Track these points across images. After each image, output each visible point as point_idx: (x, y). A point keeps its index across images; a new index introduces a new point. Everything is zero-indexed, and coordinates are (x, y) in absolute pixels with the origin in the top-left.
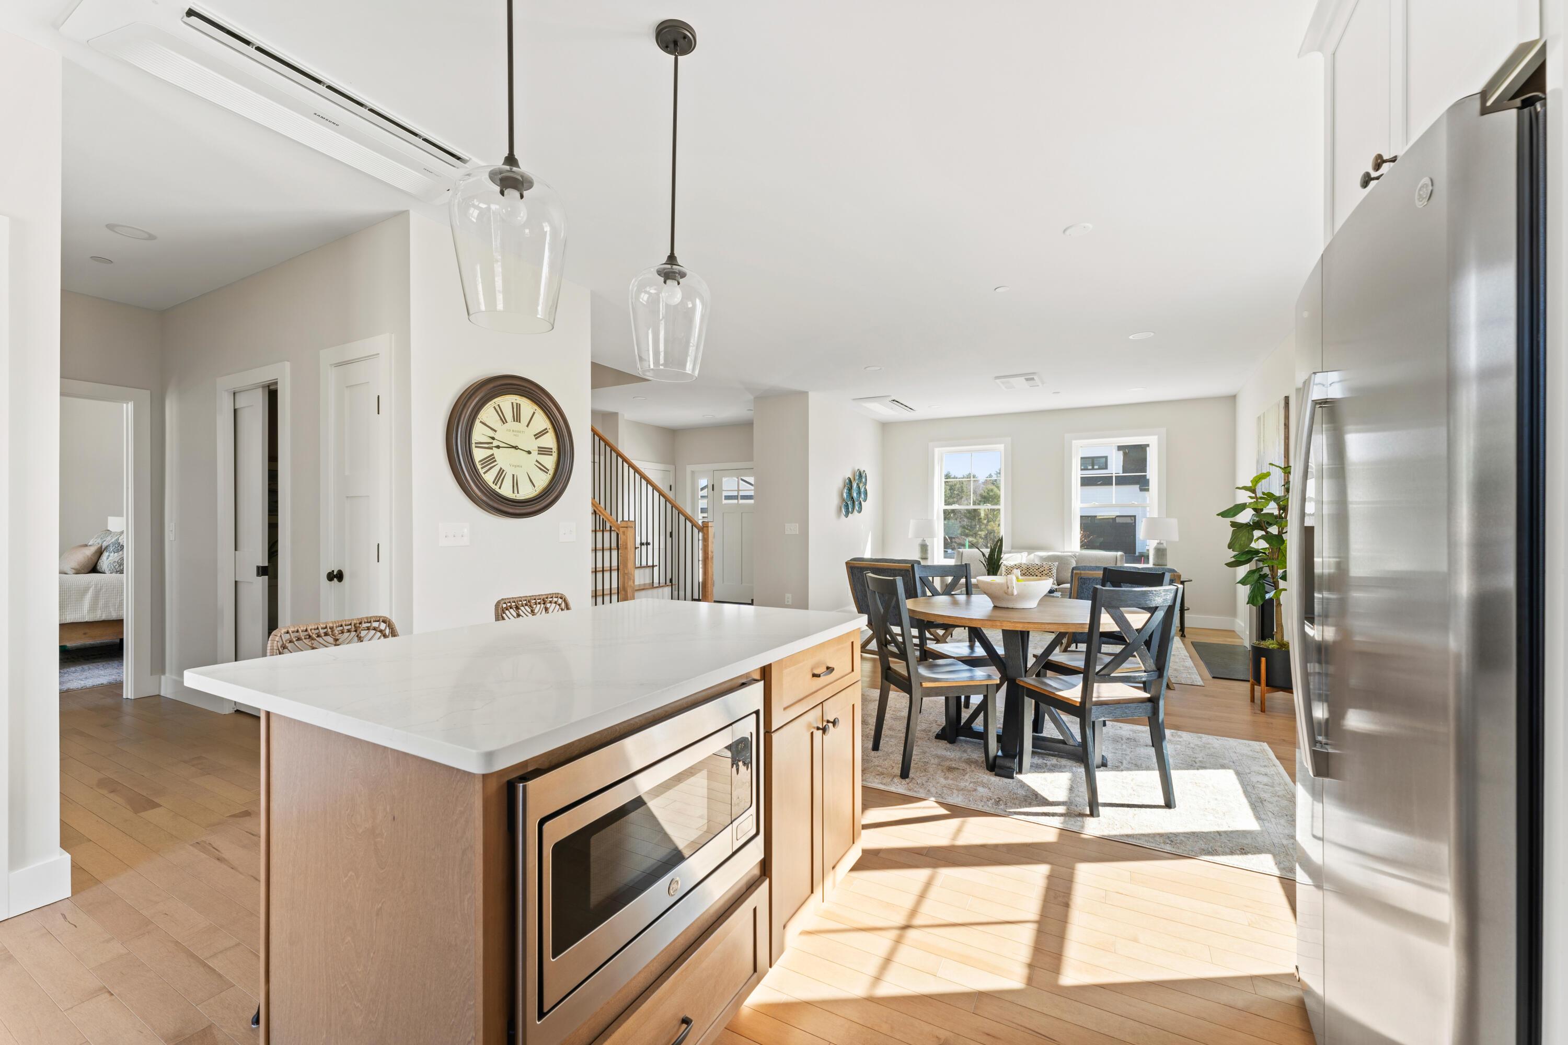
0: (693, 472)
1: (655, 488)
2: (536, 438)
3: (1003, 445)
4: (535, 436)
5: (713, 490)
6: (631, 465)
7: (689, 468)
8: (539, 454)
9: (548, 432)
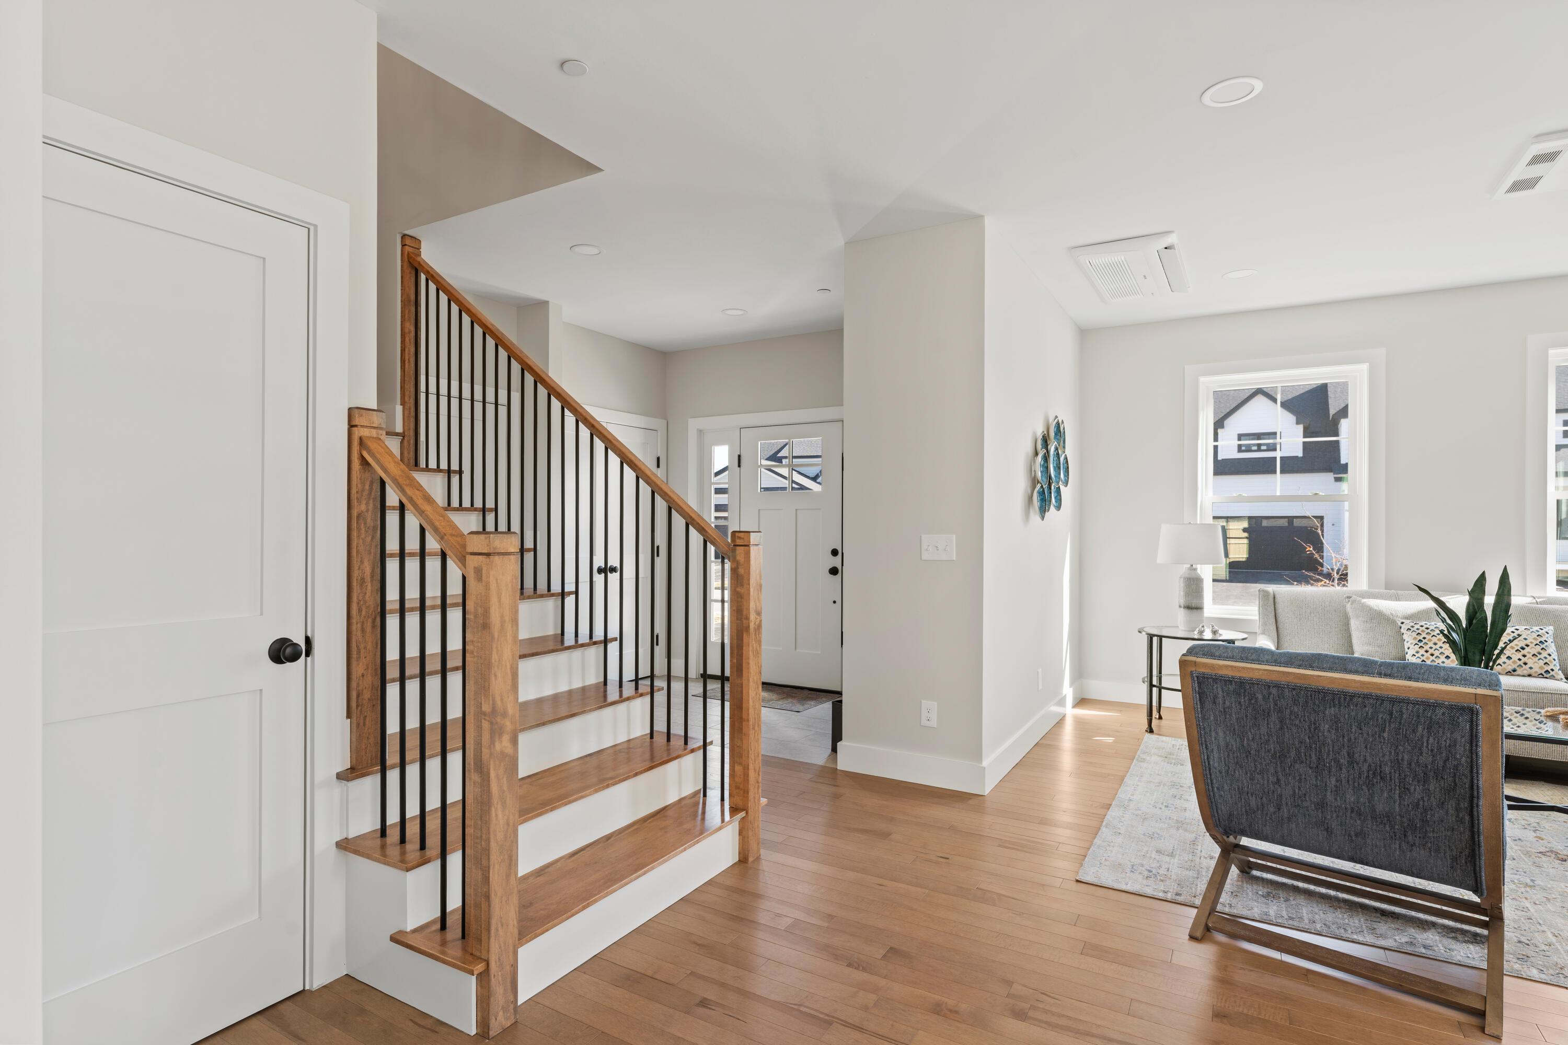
0: (700, 432)
1: (626, 459)
3: (1365, 367)
5: (739, 466)
6: (582, 418)
7: (694, 425)
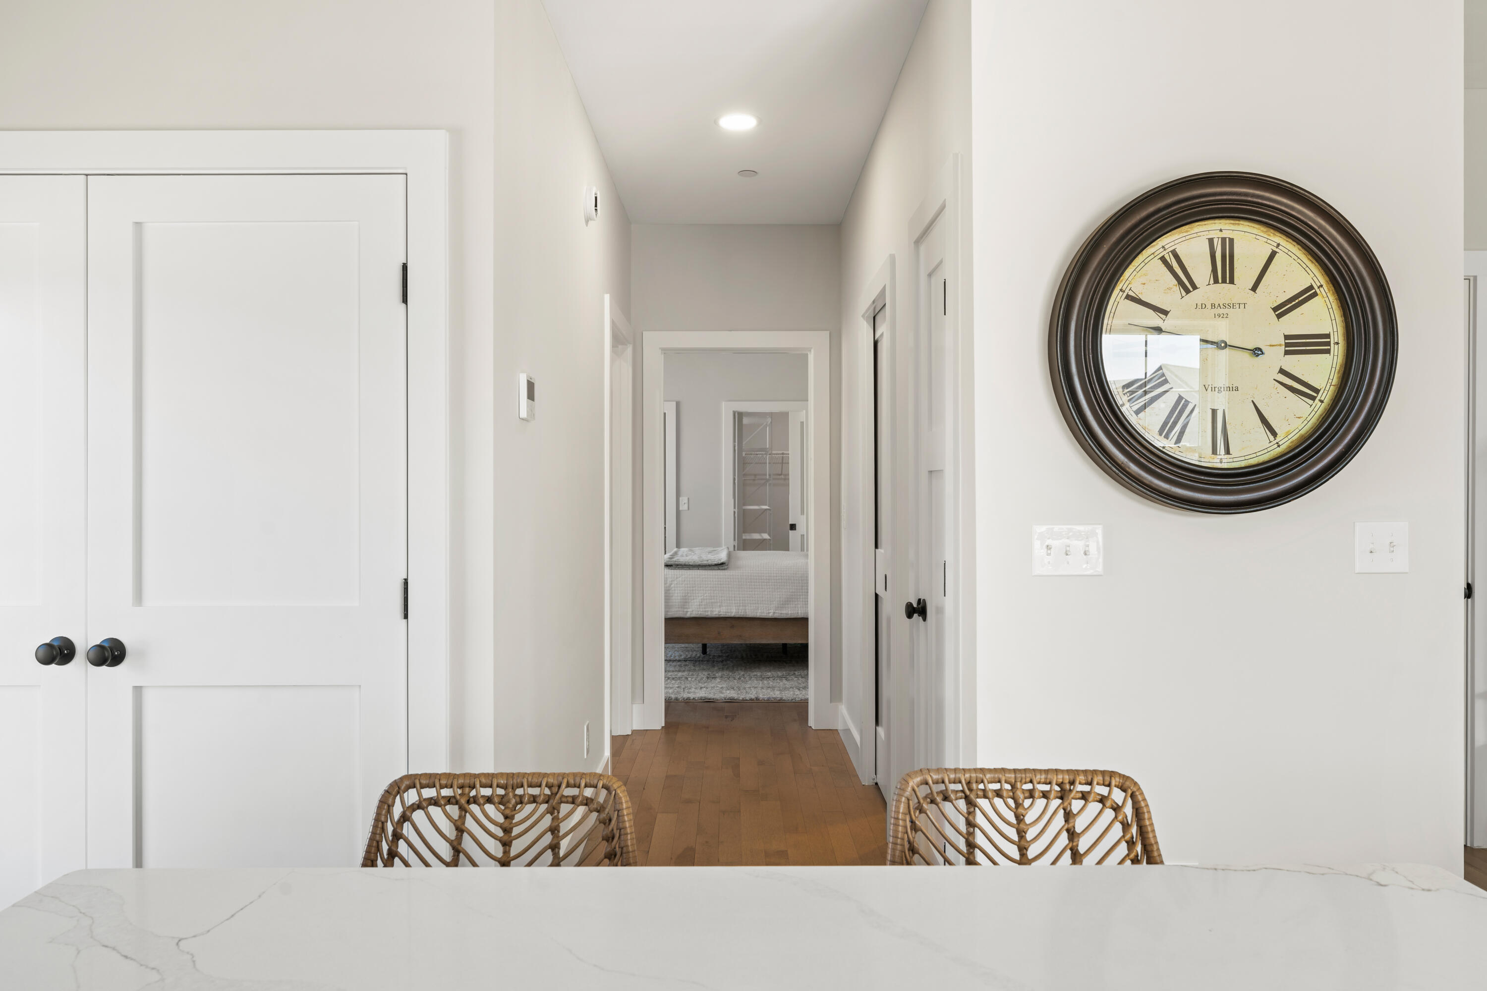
2: (1279, 316)
4: (1275, 309)
8: (1287, 353)
9: (1315, 295)
